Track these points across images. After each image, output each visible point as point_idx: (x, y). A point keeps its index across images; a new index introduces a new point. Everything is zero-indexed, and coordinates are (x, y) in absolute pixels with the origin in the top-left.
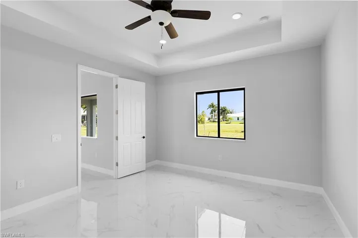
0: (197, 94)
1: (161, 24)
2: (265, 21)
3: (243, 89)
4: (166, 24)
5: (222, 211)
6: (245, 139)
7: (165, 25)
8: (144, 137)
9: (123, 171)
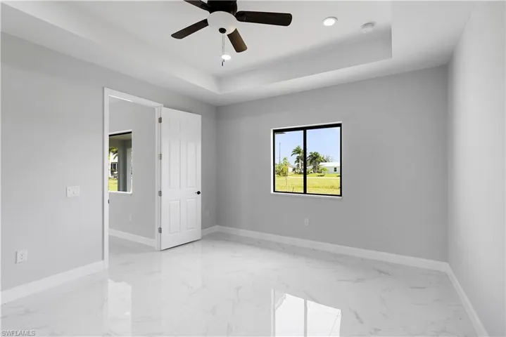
0: (275, 131)
1: (222, 31)
2: (369, 29)
3: (339, 125)
4: (230, 30)
5: (308, 296)
6: (341, 195)
7: (228, 32)
8: (199, 193)
9: (168, 239)
